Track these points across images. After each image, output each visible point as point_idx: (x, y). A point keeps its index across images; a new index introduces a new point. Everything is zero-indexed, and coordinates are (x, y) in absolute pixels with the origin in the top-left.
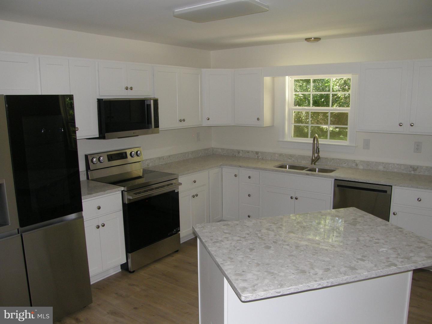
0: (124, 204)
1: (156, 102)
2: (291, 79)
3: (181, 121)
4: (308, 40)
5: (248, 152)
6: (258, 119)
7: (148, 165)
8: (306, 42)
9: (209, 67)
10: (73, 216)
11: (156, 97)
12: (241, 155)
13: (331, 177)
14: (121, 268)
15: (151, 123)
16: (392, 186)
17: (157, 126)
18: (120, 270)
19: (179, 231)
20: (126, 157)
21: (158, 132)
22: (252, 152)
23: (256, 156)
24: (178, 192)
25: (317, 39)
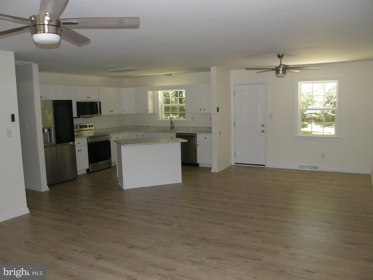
0: (88, 143)
1: (100, 103)
2: (161, 92)
3: (111, 111)
4: (166, 75)
5: (144, 127)
6: (146, 110)
7: (96, 132)
8: (165, 76)
9: (125, 87)
10: (71, 143)
11: (100, 101)
12: (141, 128)
13: (174, 133)
14: (87, 172)
15: (98, 112)
16: (196, 134)
17: (100, 113)
18: (86, 173)
19: (111, 158)
20: (87, 127)
21: (101, 116)
22: (146, 126)
23: (148, 128)
24: (110, 141)
25: (170, 75)
